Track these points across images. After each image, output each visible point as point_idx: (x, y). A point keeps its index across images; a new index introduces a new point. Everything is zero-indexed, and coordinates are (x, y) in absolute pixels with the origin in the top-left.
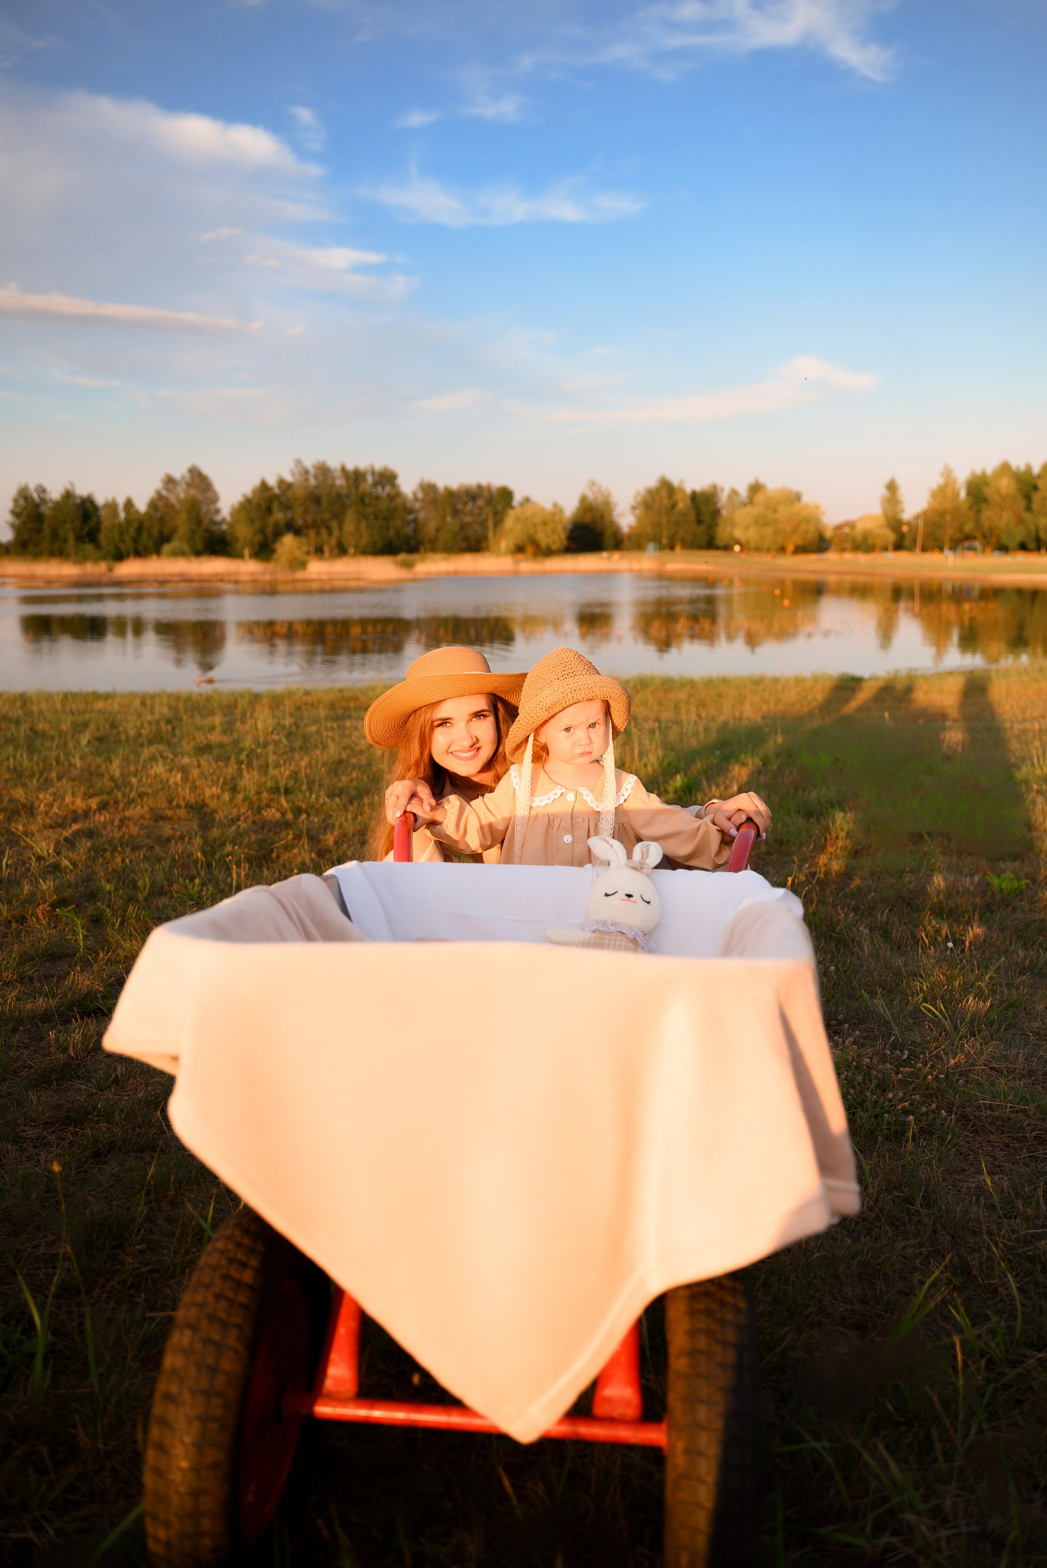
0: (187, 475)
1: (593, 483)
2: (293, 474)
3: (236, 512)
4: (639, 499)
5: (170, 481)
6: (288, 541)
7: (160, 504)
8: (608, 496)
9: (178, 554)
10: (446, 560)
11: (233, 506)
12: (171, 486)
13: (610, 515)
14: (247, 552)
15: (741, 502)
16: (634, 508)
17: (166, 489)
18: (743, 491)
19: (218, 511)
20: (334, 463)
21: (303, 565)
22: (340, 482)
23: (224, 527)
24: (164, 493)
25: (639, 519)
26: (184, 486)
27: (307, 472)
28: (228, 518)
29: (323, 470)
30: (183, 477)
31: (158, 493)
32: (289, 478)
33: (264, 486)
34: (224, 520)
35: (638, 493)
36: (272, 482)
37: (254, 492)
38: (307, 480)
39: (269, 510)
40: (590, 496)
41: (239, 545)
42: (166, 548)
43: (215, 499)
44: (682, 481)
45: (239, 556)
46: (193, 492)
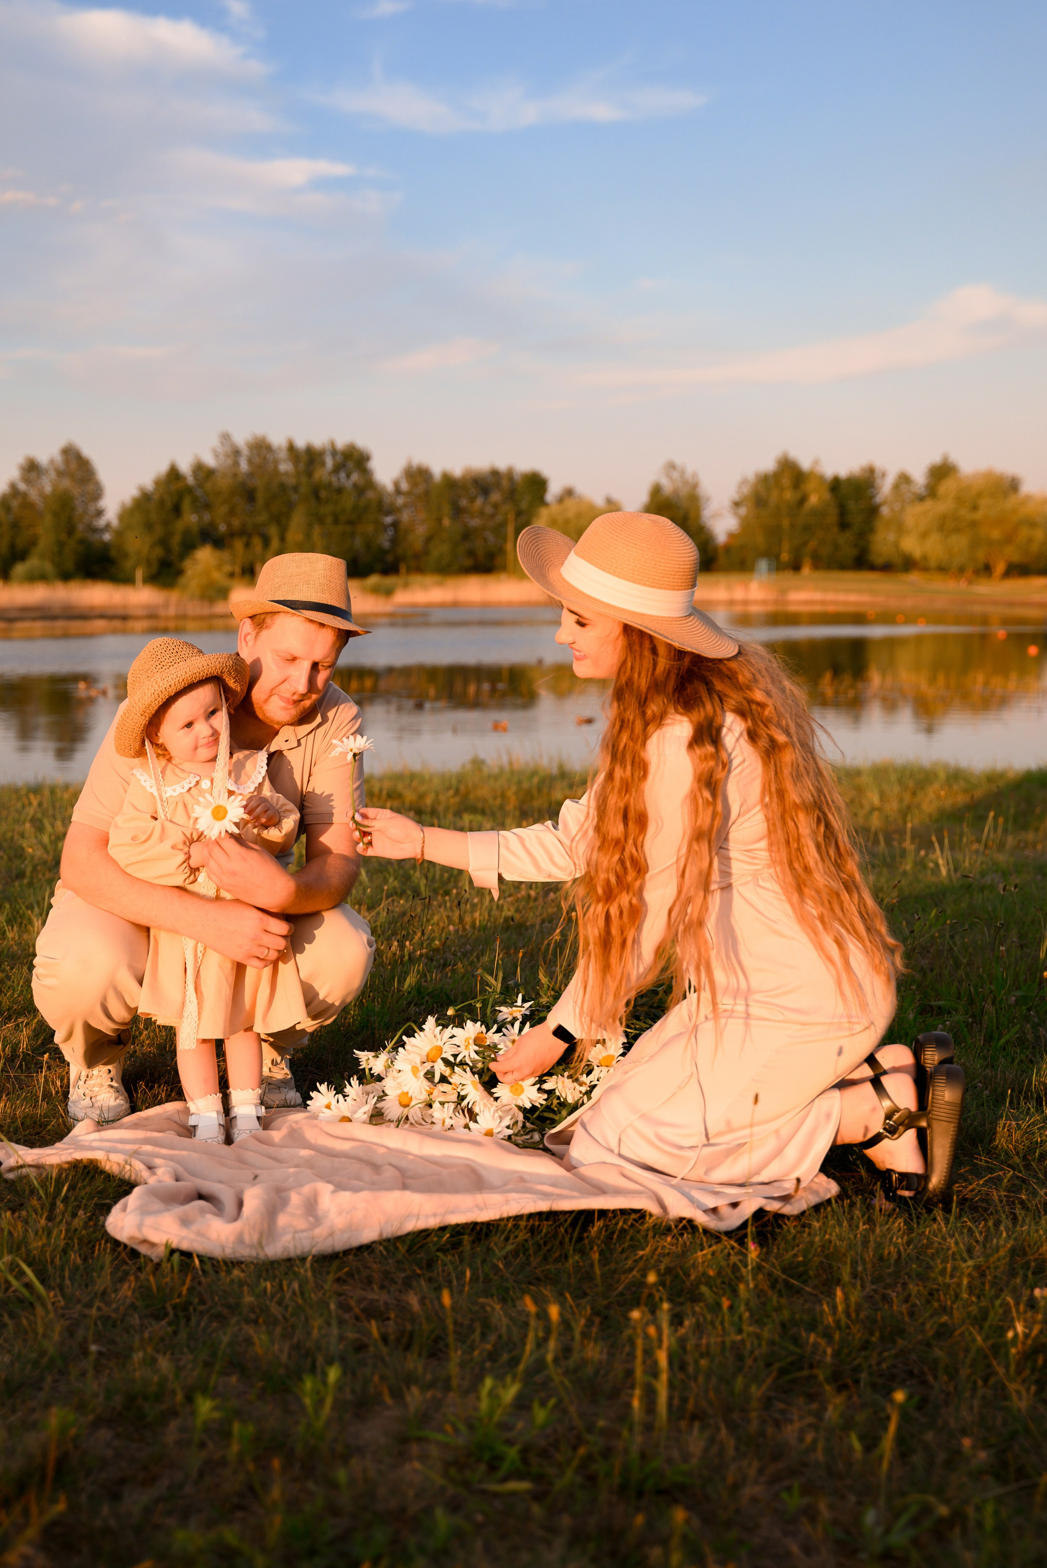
0: (59, 458)
1: (671, 466)
2: (216, 455)
3: (126, 514)
4: (746, 490)
5: (32, 468)
6: (205, 555)
7: (15, 503)
8: (695, 486)
9: (36, 578)
10: (440, 584)
11: (123, 505)
12: (33, 475)
13: (698, 516)
14: (139, 574)
15: (914, 494)
16: (737, 504)
17: (26, 480)
18: (919, 476)
19: (100, 513)
20: (277, 440)
21: (223, 593)
22: (285, 467)
23: (107, 537)
24: (22, 487)
25: (745, 524)
26: (53, 475)
27: (237, 453)
28: (115, 522)
29: (261, 447)
30: (52, 461)
31: (13, 486)
32: (210, 461)
33: (174, 474)
34: (108, 526)
35: (744, 481)
36: (185, 467)
37: (157, 483)
38: (236, 464)
39: (177, 510)
40: (667, 486)
41: (128, 564)
42: (20, 569)
43: (97, 494)
44: (816, 462)
45: (127, 580)
46: (66, 483)
